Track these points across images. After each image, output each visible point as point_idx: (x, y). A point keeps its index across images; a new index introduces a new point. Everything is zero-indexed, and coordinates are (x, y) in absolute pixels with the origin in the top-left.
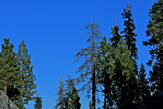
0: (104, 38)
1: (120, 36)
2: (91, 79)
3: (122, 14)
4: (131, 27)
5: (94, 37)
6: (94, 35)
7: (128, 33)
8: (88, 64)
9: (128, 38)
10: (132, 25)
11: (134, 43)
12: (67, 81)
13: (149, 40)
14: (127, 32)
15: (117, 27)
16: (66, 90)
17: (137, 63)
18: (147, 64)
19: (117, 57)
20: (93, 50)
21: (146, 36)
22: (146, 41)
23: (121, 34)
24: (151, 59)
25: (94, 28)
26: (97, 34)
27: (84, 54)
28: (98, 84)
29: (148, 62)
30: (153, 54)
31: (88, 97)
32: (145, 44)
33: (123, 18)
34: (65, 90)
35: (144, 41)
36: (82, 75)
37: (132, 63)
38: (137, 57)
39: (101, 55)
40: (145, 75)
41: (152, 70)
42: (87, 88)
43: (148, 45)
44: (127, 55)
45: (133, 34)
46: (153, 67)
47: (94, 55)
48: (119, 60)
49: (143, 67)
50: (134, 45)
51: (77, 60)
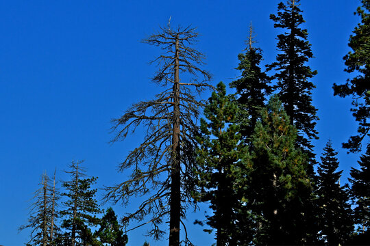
0: (218, 86)
1: (263, 76)
2: (165, 183)
3: (273, 17)
4: (297, 51)
5: (177, 67)
6: (177, 62)
7: (288, 68)
8: (158, 144)
9: (290, 81)
10: (302, 45)
11: (307, 94)
12: (67, 185)
13: (352, 82)
14: (286, 65)
15: (257, 52)
16: (63, 213)
17: (312, 146)
18: (345, 146)
19: (258, 144)
20: (173, 105)
21: (345, 70)
22: (344, 83)
23: (267, 70)
24: (358, 134)
25: (177, 43)
26: (188, 60)
27: (144, 117)
28: (187, 200)
29: (347, 142)
30: (365, 121)
31: (157, 236)
32: (340, 90)
33: (276, 26)
34: (61, 212)
35: (338, 84)
36: (138, 175)
37: (301, 158)
38: (314, 131)
39: (210, 130)
40: (337, 176)
41: (359, 168)
42: (154, 209)
43: (351, 95)
44: (286, 141)
45: (306, 71)
46: (362, 159)
47: (178, 120)
48: (266, 151)
49: (333, 155)
50: (306, 99)
51: (122, 134)
